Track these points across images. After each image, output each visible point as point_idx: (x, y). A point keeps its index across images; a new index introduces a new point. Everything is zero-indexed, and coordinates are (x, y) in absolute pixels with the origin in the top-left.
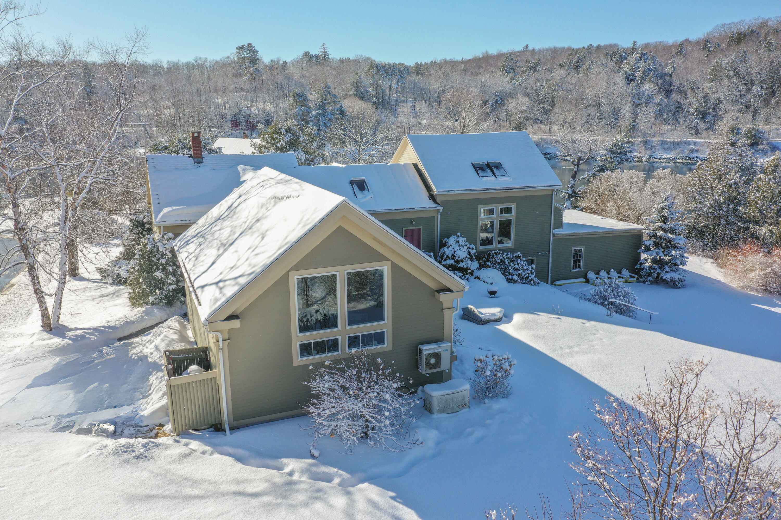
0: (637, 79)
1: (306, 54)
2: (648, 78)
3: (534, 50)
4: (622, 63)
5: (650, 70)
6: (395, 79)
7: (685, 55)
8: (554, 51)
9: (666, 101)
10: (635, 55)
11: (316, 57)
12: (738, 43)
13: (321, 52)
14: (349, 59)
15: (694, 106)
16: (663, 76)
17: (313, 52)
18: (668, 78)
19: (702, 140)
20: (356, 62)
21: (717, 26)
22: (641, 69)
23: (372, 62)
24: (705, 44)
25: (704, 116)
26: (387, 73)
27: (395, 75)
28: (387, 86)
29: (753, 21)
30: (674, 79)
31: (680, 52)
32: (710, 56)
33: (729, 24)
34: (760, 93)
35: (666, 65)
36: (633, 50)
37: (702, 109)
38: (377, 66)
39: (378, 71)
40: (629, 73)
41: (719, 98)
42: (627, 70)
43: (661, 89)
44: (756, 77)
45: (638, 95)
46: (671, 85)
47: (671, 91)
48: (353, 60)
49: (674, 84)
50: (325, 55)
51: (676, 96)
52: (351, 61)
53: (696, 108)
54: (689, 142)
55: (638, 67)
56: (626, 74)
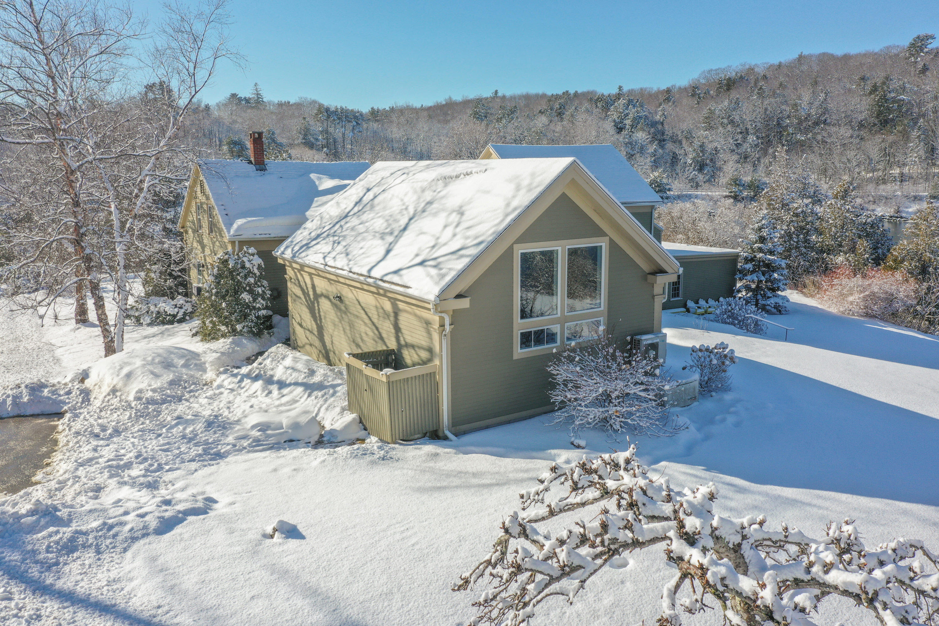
0: (627, 127)
1: (234, 96)
2: (639, 127)
3: (504, 97)
4: (608, 110)
5: (640, 118)
6: (349, 126)
7: (674, 103)
8: (527, 97)
9: (660, 151)
10: (622, 101)
11: (247, 100)
12: (728, 90)
13: (253, 94)
14: (289, 103)
15: (691, 156)
16: (654, 124)
17: (242, 95)
18: (660, 127)
19: (704, 193)
20: (298, 106)
21: (704, 72)
22: (631, 116)
23: (321, 106)
24: (693, 91)
25: (701, 167)
26: (339, 119)
27: (349, 121)
28: (340, 135)
29: (740, 67)
30: (666, 127)
31: (668, 100)
32: (701, 103)
33: (716, 70)
34: (756, 143)
35: (656, 113)
36: (618, 96)
37: (700, 159)
38: (327, 110)
39: (329, 117)
40: (617, 120)
41: (716, 148)
42: (615, 117)
43: (654, 138)
44: (752, 125)
45: (630, 144)
46: (663, 134)
47: (664, 140)
48: (295, 104)
49: (667, 133)
50: (259, 98)
51: (669, 146)
52: (292, 105)
53: (693, 159)
54: (690, 195)
55: (627, 115)
56: (614, 121)
